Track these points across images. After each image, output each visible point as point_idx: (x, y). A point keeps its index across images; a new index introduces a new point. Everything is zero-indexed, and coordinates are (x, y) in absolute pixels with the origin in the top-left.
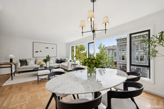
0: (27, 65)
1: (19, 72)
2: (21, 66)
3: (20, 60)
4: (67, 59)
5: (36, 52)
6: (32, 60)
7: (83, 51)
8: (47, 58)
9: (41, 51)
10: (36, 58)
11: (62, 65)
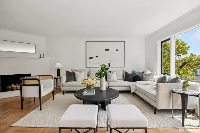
0: (75, 80)
1: (64, 92)
2: (67, 82)
3: (66, 71)
4: (148, 72)
5: (90, 58)
6: (83, 73)
7: (181, 54)
8: (102, 69)
9: (97, 57)
10: (89, 68)
11: (136, 86)
